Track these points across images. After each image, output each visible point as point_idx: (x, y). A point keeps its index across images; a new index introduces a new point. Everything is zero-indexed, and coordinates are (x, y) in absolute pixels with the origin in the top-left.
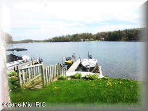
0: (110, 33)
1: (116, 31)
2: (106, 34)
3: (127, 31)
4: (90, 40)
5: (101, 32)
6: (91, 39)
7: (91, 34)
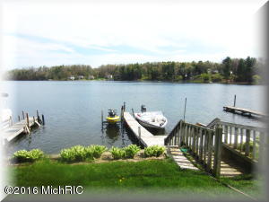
0: (123, 68)
1: (132, 65)
2: (117, 68)
3: (149, 66)
4: (87, 79)
5: (108, 66)
6: (90, 77)
7: (88, 67)
